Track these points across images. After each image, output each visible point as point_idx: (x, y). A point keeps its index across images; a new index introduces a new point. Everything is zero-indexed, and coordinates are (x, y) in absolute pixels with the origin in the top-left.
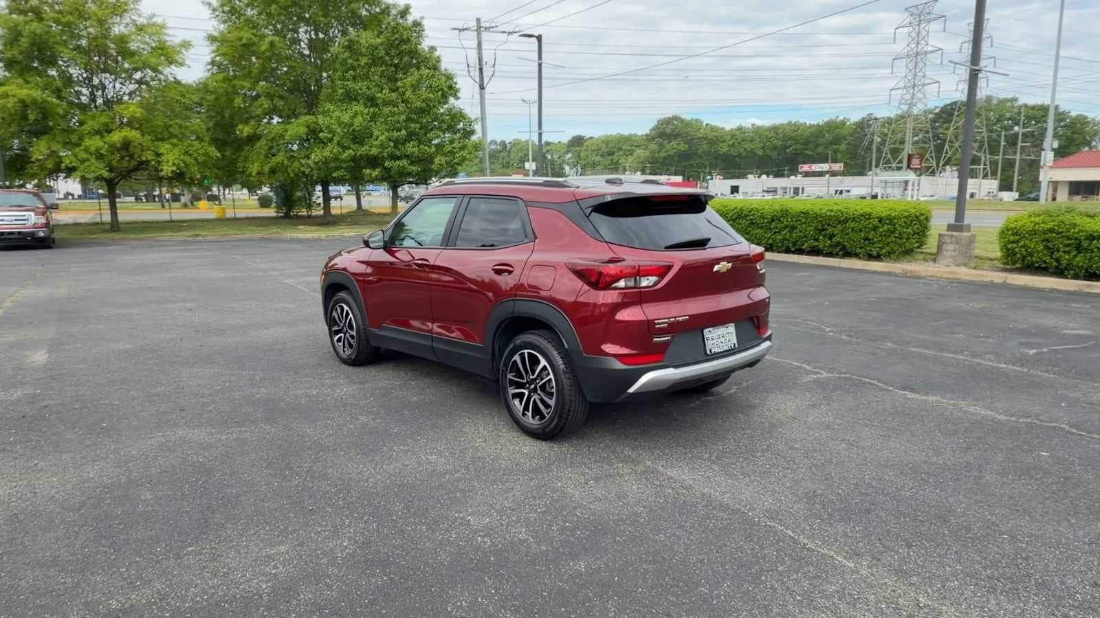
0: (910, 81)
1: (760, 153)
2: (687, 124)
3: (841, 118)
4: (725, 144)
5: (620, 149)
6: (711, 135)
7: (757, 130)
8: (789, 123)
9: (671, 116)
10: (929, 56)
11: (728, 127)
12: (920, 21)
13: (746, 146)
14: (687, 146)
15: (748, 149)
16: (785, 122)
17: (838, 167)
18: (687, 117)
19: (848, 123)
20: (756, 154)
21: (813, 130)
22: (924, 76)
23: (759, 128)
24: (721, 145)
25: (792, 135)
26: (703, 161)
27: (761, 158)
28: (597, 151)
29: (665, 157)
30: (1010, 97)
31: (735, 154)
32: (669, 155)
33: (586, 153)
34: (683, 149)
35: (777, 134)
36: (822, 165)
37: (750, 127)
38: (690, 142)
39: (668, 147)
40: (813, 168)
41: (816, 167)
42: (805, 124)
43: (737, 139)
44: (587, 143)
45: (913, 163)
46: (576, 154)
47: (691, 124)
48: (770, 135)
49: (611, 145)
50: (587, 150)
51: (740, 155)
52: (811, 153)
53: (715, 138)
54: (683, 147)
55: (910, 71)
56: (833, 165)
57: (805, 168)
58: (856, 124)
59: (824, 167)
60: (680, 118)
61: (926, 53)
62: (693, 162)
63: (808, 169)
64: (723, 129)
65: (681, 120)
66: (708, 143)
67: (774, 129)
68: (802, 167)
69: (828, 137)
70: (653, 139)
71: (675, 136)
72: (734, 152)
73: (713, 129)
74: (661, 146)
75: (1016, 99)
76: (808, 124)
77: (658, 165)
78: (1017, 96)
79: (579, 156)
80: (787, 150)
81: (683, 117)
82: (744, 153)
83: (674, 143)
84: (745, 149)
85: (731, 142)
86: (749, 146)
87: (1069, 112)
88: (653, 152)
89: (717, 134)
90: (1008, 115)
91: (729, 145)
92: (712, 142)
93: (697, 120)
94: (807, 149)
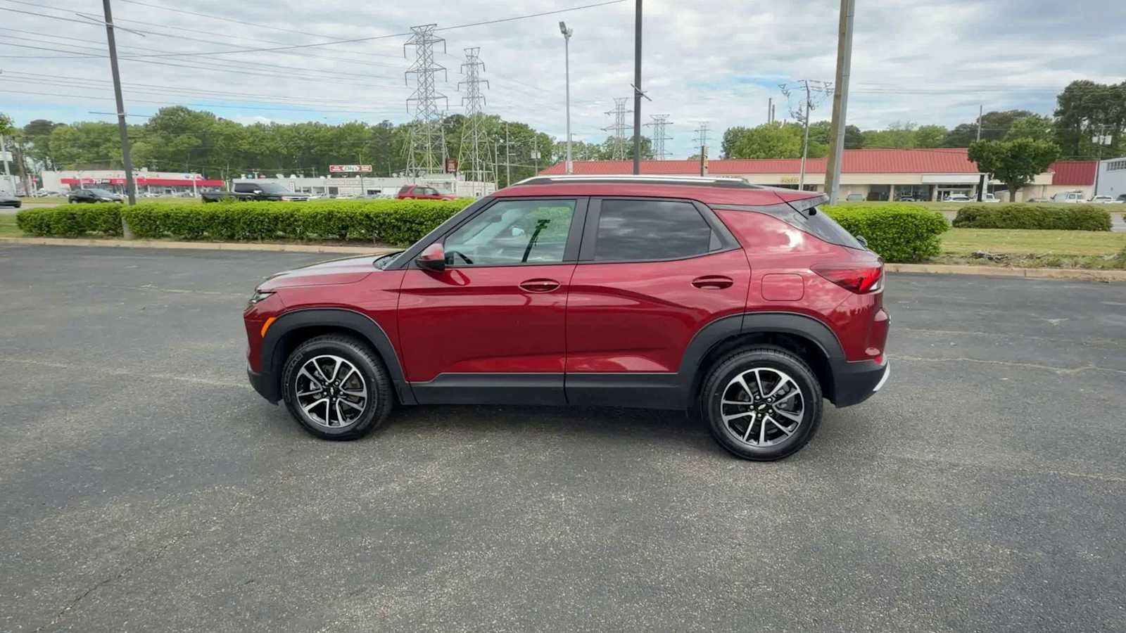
0: (422, 94)
1: (284, 151)
2: (197, 117)
3: (359, 122)
4: (244, 141)
5: (109, 140)
6: (228, 131)
7: (278, 129)
8: (310, 124)
9: (175, 106)
10: (435, 73)
11: (245, 125)
12: (424, 41)
13: (268, 145)
14: (200, 141)
15: (272, 147)
16: (306, 122)
17: (367, 168)
18: (196, 109)
19: (367, 128)
20: (281, 153)
21: (335, 132)
22: (434, 91)
23: (279, 127)
24: (240, 142)
25: (315, 135)
26: (222, 159)
27: (285, 157)
28: (74, 140)
29: (174, 152)
30: (495, 115)
31: (257, 152)
32: (178, 150)
33: (57, 143)
34: (196, 144)
35: (299, 133)
36: (352, 166)
37: (270, 125)
38: (203, 137)
39: (177, 140)
40: (343, 169)
41: (347, 168)
42: (326, 125)
43: (257, 137)
44: (56, 131)
45: (449, 167)
46: (40, 143)
47: (202, 117)
48: (292, 135)
49: (92, 136)
50: (58, 139)
51: (262, 154)
52: (335, 154)
53: (233, 134)
54: (195, 141)
55: (422, 85)
56: (362, 167)
57: (336, 169)
58: (373, 128)
59: (355, 168)
60: (186, 109)
61: (433, 70)
62: (210, 158)
63: (339, 170)
64: (240, 124)
65: (189, 112)
66: (224, 139)
67: (296, 128)
68: (333, 168)
69: (350, 140)
70: (155, 130)
71: (181, 128)
72: (256, 150)
73: (229, 124)
74: (168, 141)
75: (497, 117)
76: (328, 126)
77: (166, 161)
78: (499, 114)
79: (47, 146)
80: (312, 151)
81: (189, 108)
82: (268, 152)
83: (183, 137)
84: (268, 148)
85: (251, 139)
86: (272, 145)
87: (535, 130)
88: (157, 146)
89: (235, 130)
90: (495, 130)
91: (249, 143)
92: (229, 138)
93: (208, 114)
94: (331, 151)
